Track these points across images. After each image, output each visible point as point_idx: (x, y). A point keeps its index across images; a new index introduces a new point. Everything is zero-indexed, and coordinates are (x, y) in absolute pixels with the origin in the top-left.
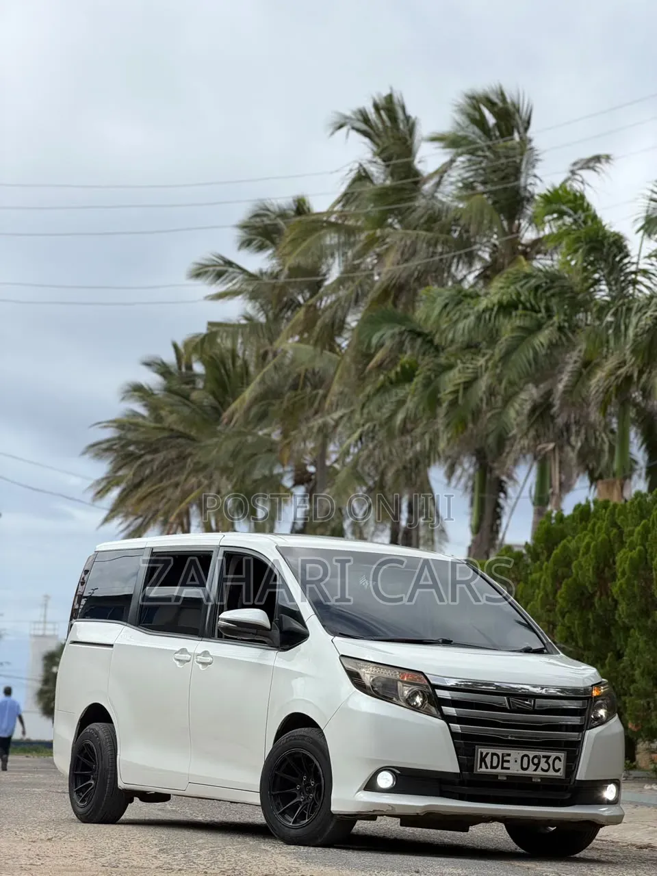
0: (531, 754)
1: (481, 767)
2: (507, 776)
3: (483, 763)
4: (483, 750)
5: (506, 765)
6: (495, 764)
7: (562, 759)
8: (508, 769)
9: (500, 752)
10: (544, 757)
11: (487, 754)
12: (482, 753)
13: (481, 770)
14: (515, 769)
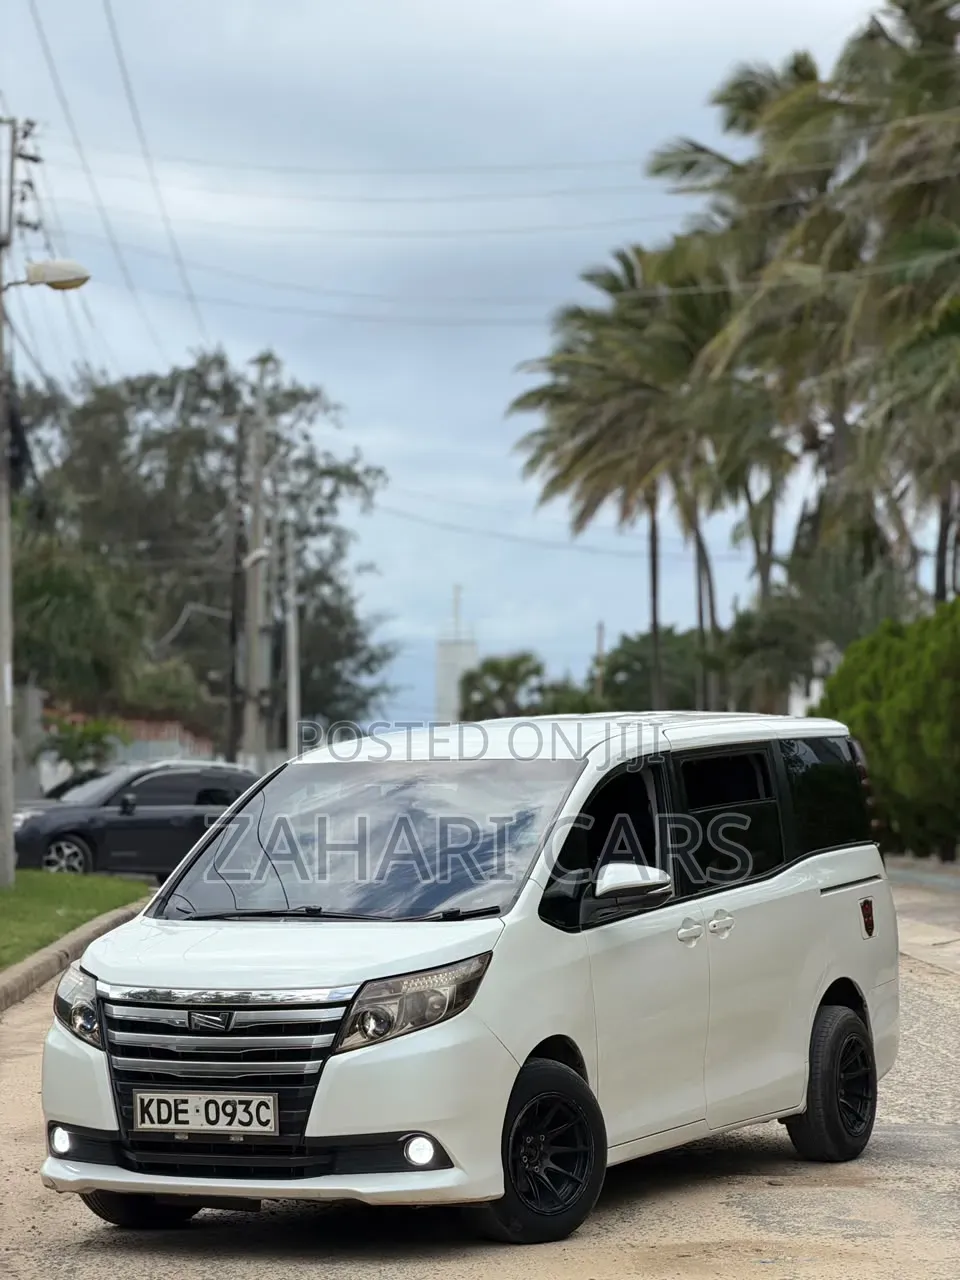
0: (221, 1098)
1: (143, 1121)
2: (190, 1134)
3: (146, 1116)
4: (143, 1095)
5: (181, 1117)
6: (164, 1116)
7: (271, 1105)
8: (187, 1122)
9: (170, 1097)
10: (241, 1102)
11: (151, 1101)
12: (142, 1101)
13: (144, 1126)
14: (196, 1122)
